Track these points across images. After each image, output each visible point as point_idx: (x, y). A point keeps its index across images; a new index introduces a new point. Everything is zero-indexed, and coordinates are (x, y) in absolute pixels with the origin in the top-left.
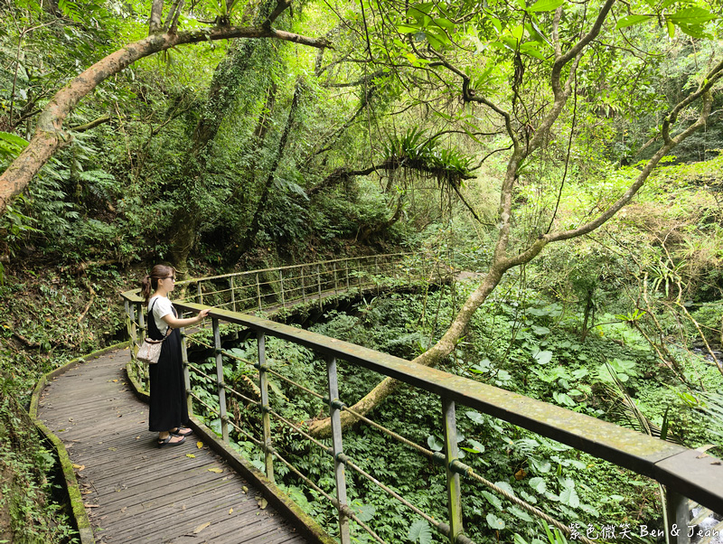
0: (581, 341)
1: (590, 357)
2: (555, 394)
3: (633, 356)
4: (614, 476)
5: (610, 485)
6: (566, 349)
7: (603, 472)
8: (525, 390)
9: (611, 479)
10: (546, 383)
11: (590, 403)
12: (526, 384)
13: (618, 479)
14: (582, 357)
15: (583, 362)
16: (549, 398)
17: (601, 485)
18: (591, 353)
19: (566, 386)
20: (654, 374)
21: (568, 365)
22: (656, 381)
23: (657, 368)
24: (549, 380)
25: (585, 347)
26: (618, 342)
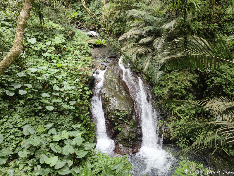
0: (42, 31)
1: (47, 36)
2: (42, 54)
3: (60, 32)
4: (72, 74)
5: (72, 77)
6: (38, 35)
7: (69, 74)
8: (30, 56)
9: (72, 75)
10: (37, 51)
11: (55, 53)
12: (30, 54)
13: (74, 74)
14: (45, 37)
15: (46, 39)
16: (40, 56)
17: (70, 78)
18: (47, 35)
19: (45, 49)
20: (69, 37)
21: (41, 41)
22: (69, 39)
23: (69, 35)
24: (38, 49)
25: (44, 33)
26: (53, 28)
